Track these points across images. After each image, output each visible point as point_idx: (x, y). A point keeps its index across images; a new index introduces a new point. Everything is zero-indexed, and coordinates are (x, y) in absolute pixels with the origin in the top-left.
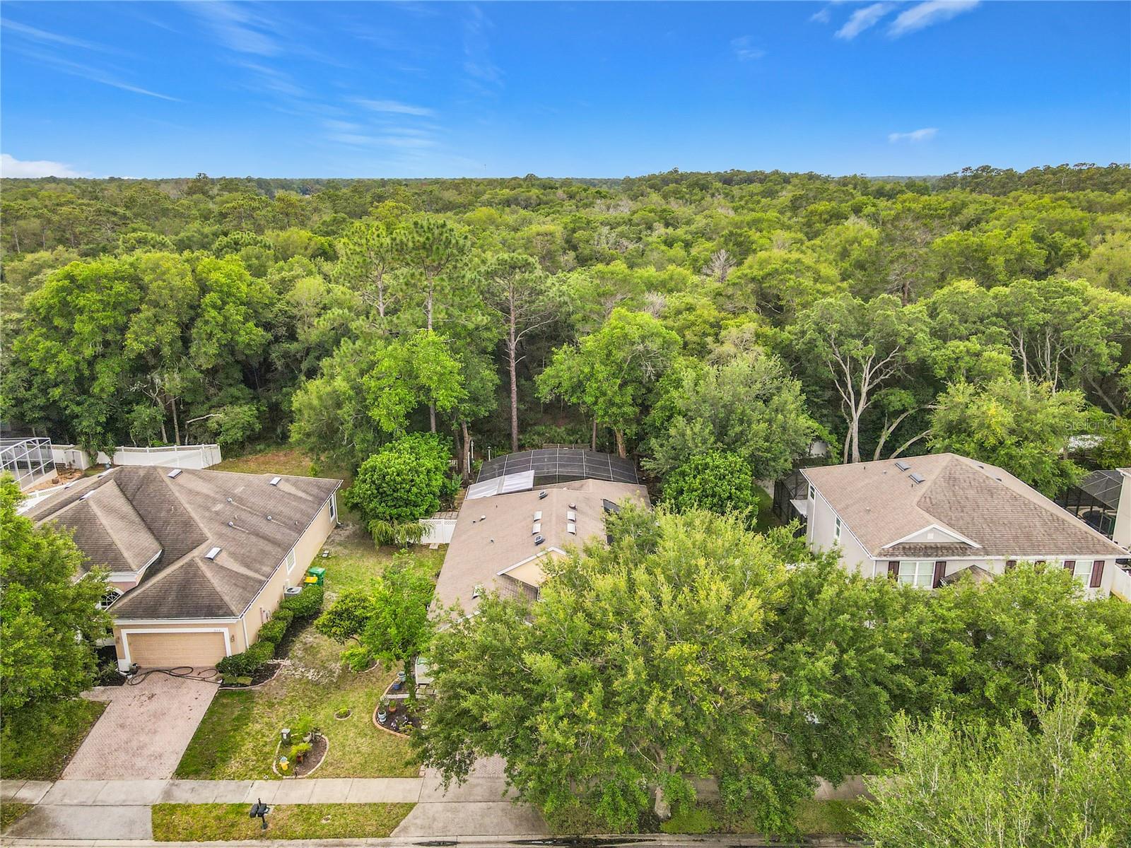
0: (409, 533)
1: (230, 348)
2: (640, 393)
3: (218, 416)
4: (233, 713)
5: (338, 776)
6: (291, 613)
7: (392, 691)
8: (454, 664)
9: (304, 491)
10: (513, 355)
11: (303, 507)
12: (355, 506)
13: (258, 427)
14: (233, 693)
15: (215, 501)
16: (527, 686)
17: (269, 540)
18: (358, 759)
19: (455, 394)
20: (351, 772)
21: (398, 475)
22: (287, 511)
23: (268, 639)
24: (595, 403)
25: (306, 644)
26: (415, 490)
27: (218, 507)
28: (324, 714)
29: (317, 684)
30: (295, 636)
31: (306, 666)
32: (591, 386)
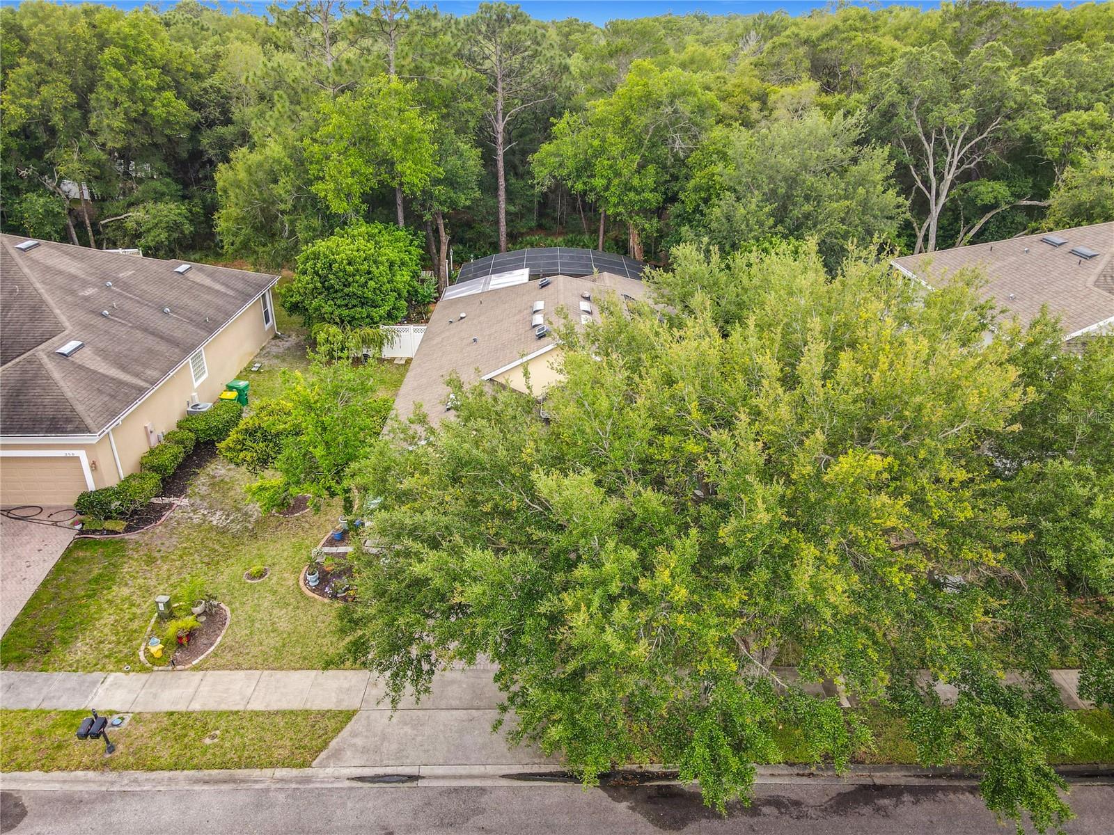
0: (366, 341)
1: (142, 120)
2: (663, 179)
3: (137, 214)
4: (90, 572)
5: (239, 667)
6: (192, 435)
7: (332, 542)
8: (404, 497)
9: (223, 284)
10: (500, 140)
11: (220, 302)
12: (295, 308)
13: (188, 228)
14: (97, 543)
15: (85, 284)
16: (538, 534)
17: (162, 338)
18: (272, 641)
19: (426, 170)
20: (260, 661)
21: (349, 264)
22: (193, 304)
23: (154, 469)
24: (607, 188)
25: (214, 477)
26: (371, 283)
27: (89, 292)
28: (231, 572)
29: (223, 531)
30: (199, 466)
31: (211, 507)
32: (601, 164)
